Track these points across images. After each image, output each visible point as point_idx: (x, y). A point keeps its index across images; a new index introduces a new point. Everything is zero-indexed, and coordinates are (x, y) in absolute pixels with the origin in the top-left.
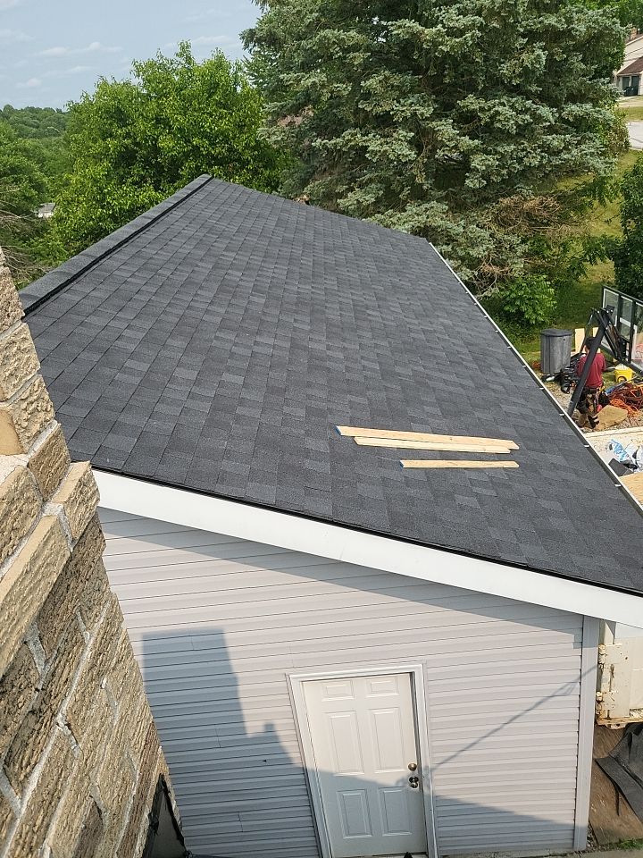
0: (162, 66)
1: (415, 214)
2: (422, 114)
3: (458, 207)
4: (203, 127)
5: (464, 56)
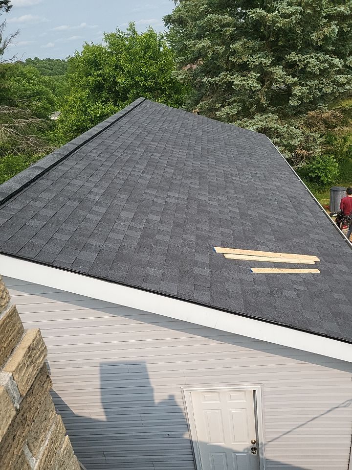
0: (119, 36)
1: (259, 122)
2: (265, 63)
3: (284, 117)
4: (141, 70)
5: (290, 29)
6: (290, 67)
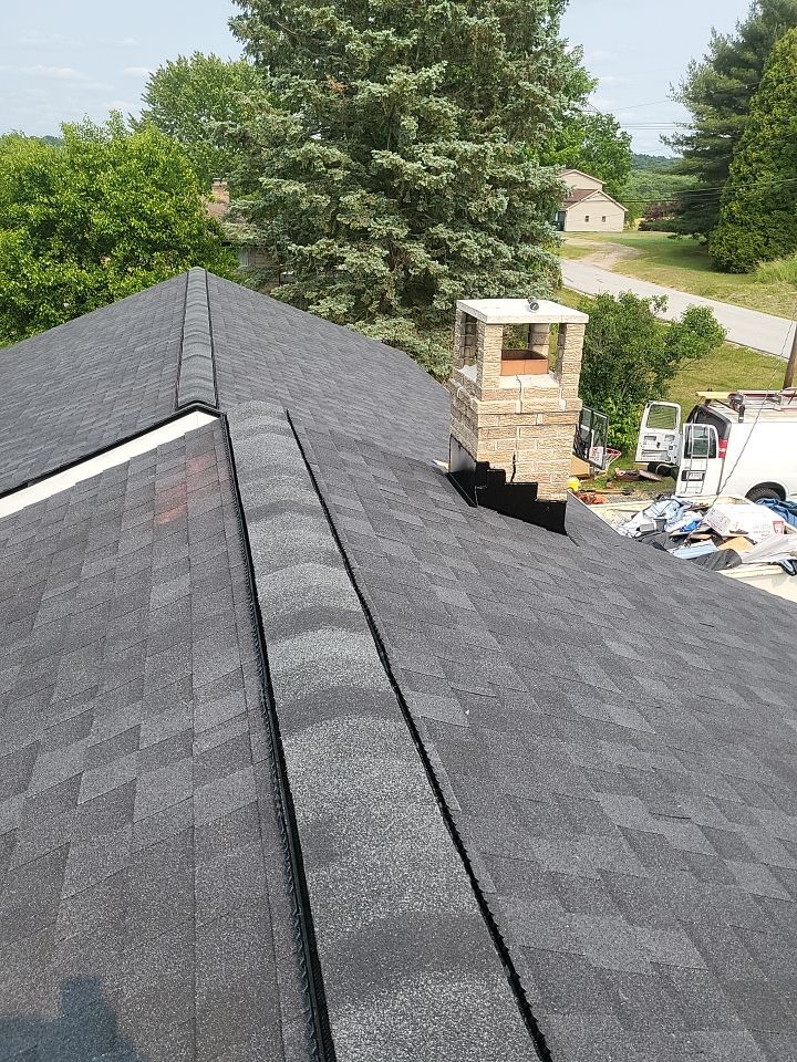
1: (383, 327)
2: (397, 235)
3: (424, 327)
4: (141, 207)
6: (435, 245)
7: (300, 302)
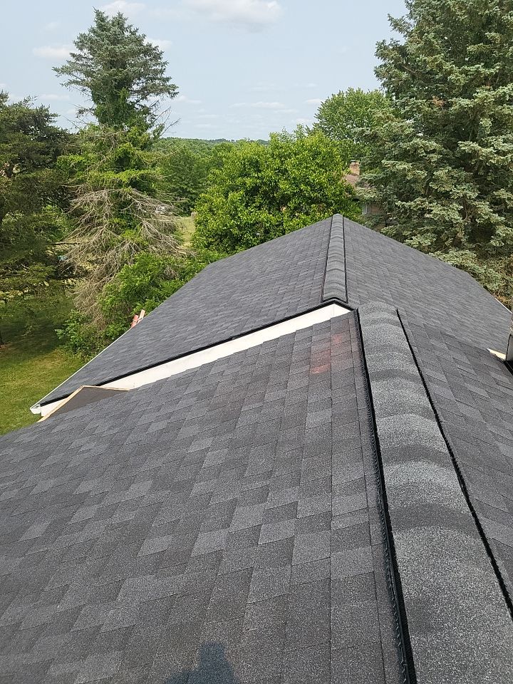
0: (284, 137)
1: (454, 256)
2: (470, 196)
4: (308, 178)
6: (497, 203)
7: (400, 237)
